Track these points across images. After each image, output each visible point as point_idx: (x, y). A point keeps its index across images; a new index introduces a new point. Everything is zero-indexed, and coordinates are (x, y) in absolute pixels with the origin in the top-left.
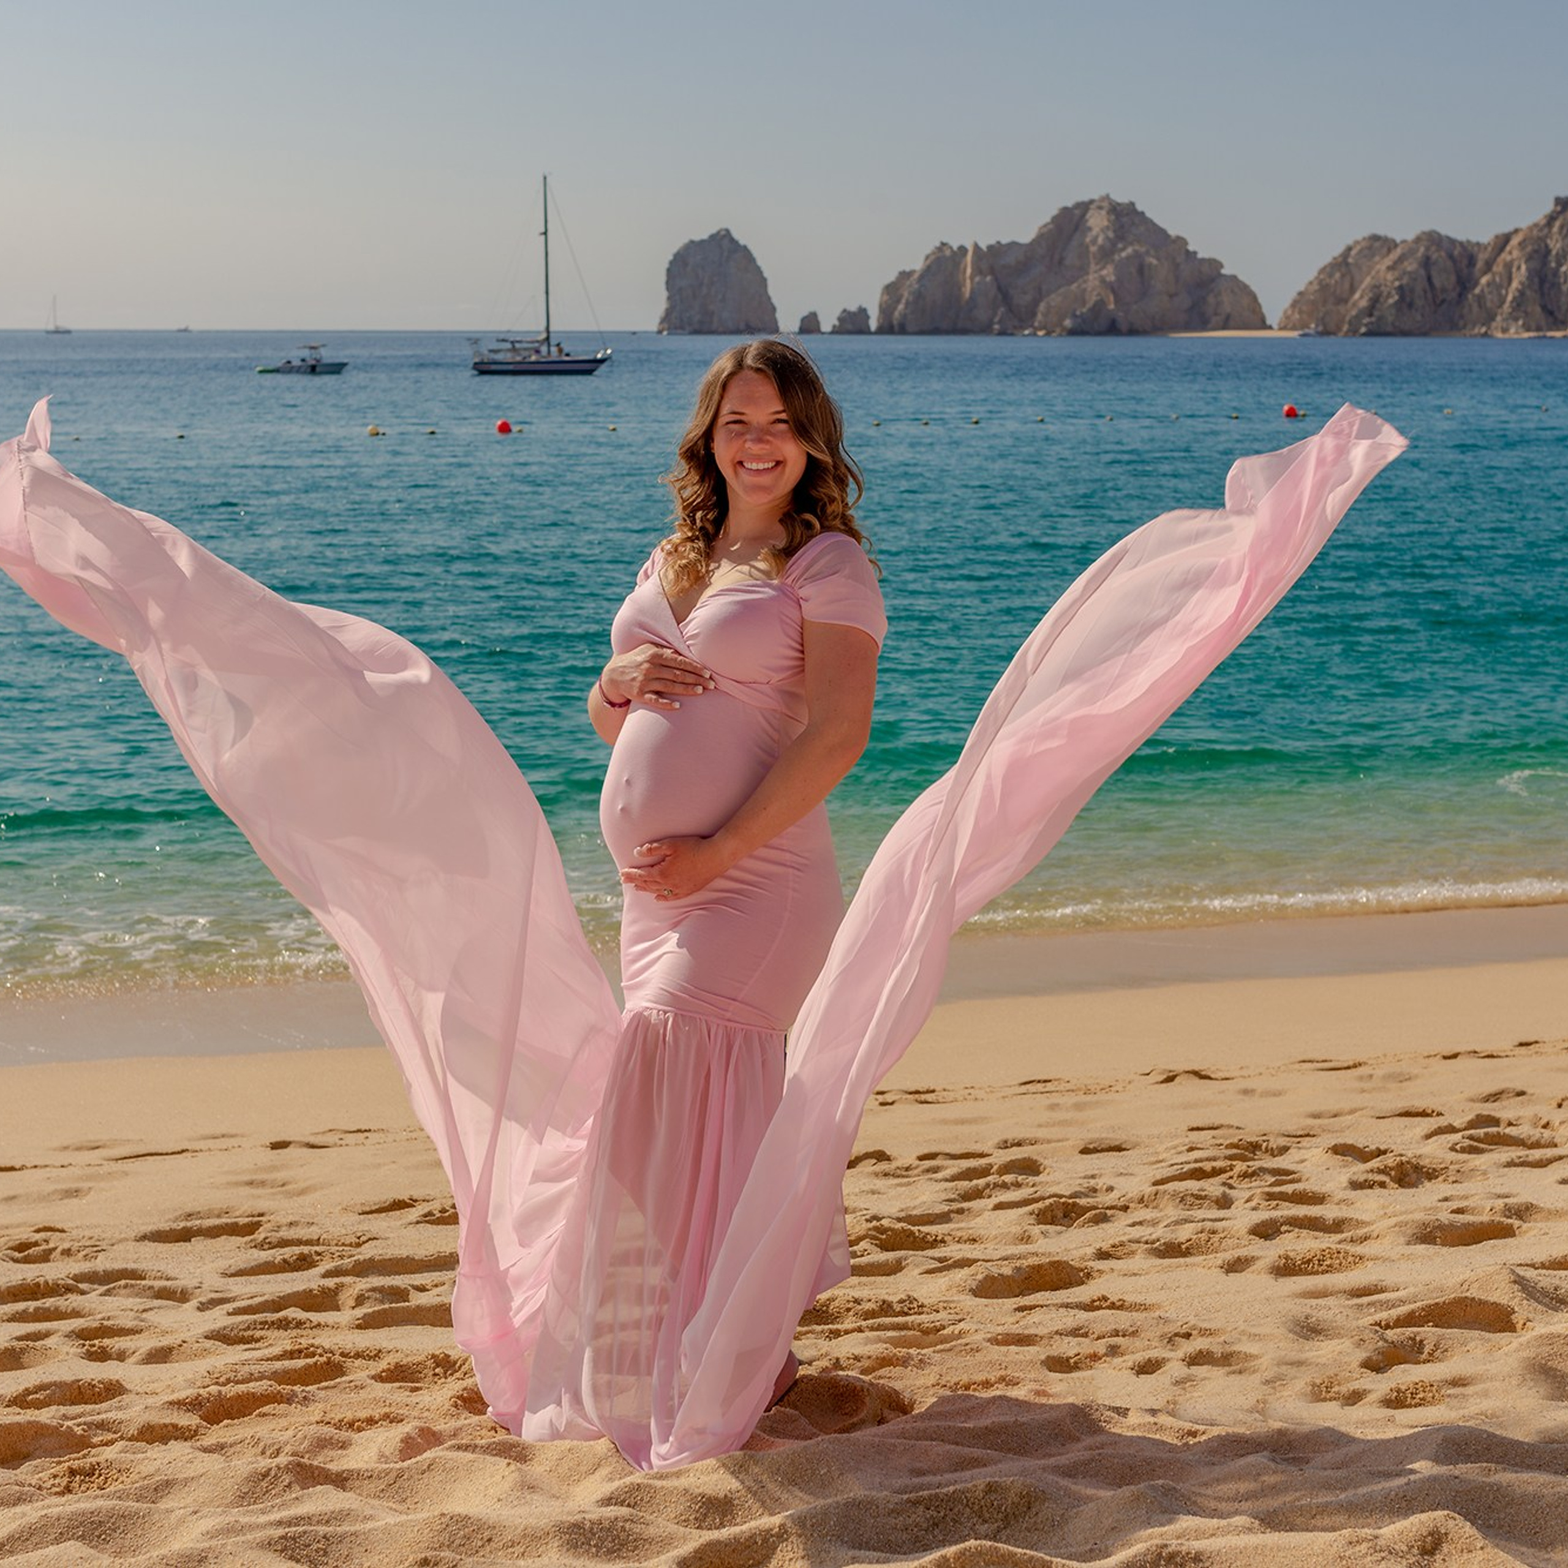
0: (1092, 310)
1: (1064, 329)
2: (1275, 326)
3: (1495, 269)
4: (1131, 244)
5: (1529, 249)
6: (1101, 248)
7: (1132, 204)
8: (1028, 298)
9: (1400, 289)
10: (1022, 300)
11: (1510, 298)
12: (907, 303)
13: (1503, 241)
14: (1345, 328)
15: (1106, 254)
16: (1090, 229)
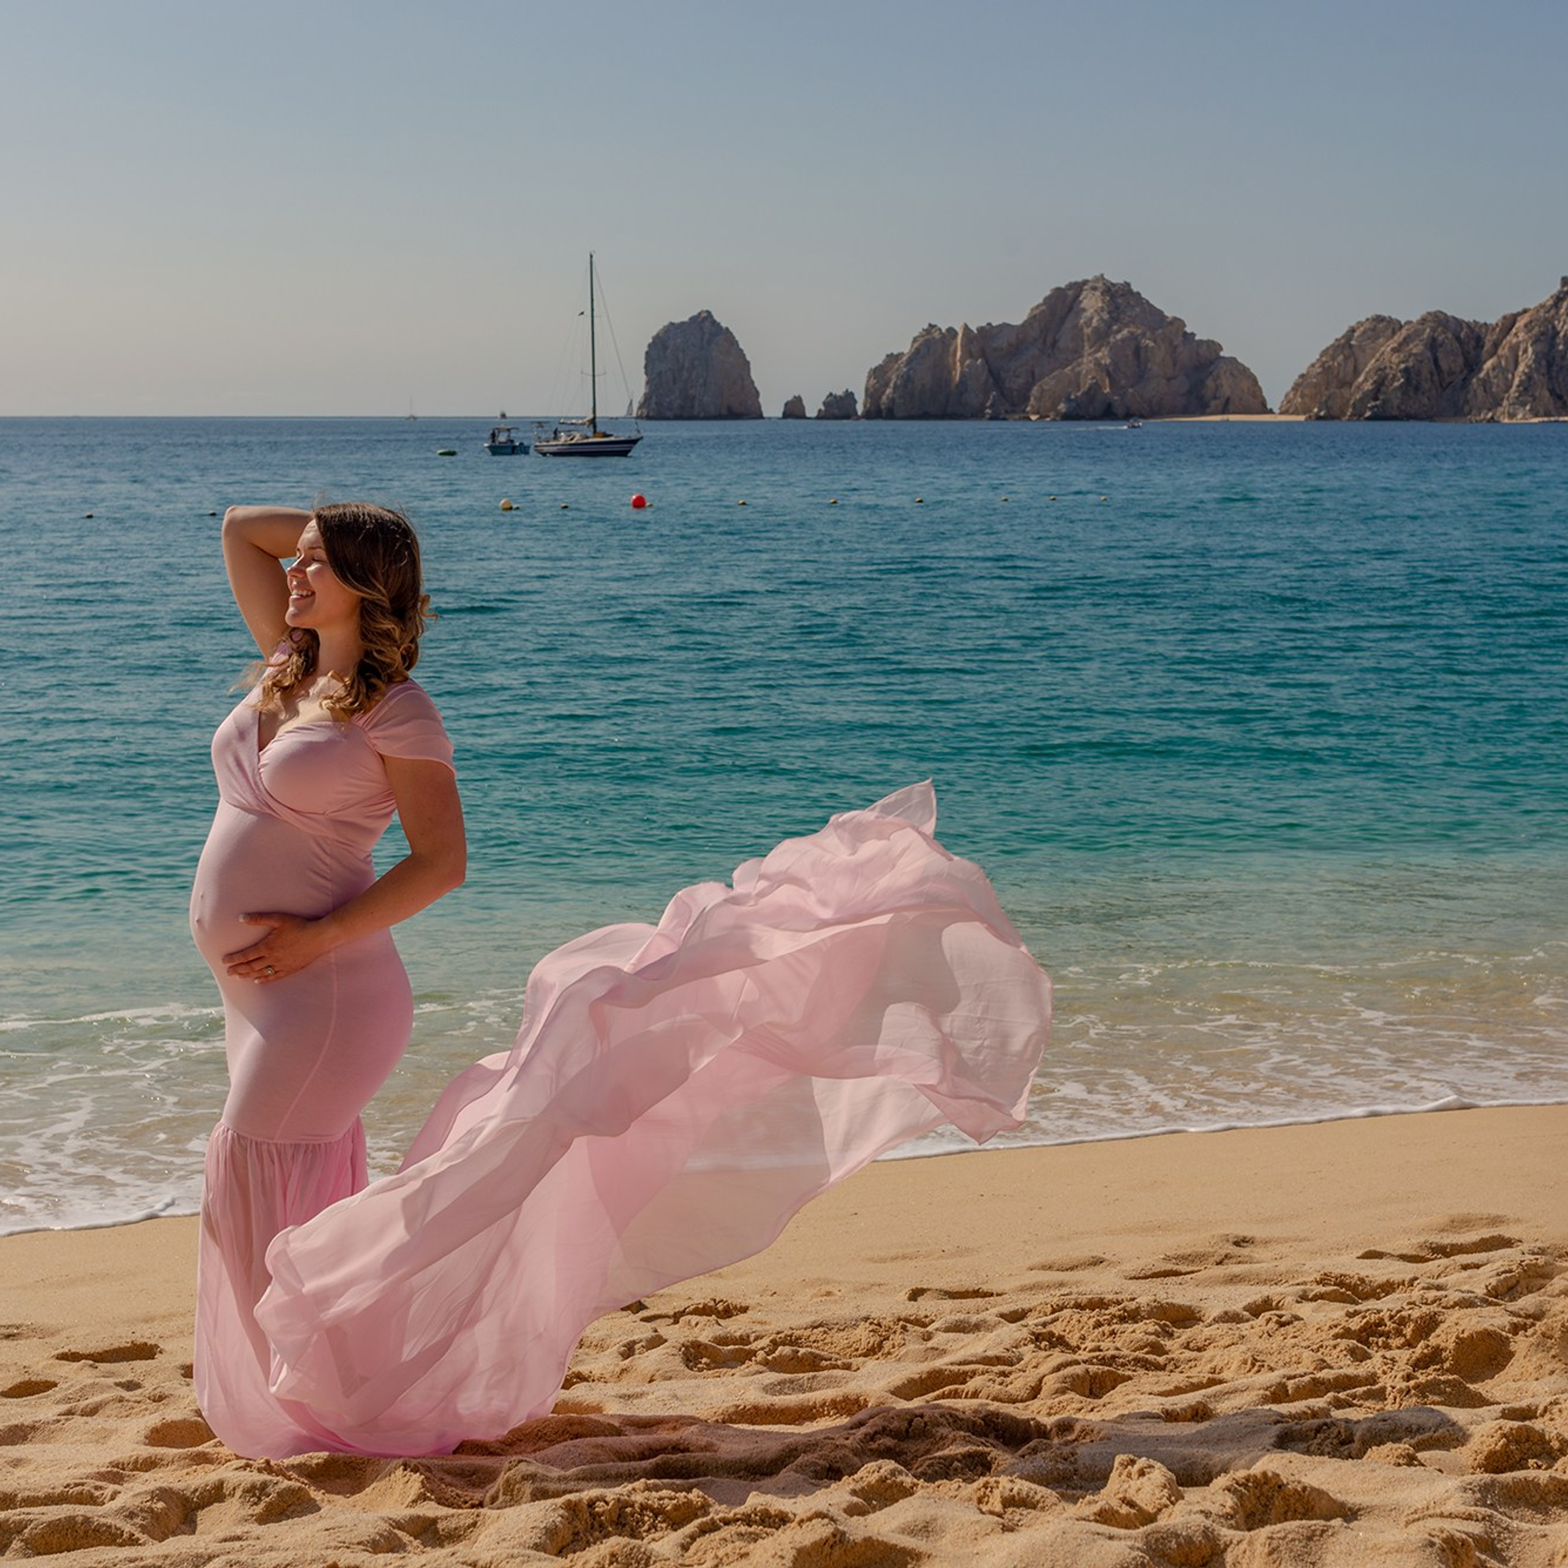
0: (1086, 394)
1: (1058, 413)
2: (1276, 410)
3: (1500, 352)
4: (1127, 325)
5: (1536, 330)
6: (1096, 330)
7: (1128, 284)
8: (1021, 381)
9: (1406, 370)
10: (1015, 383)
11: (1516, 381)
12: (896, 387)
13: (1510, 322)
14: (1350, 411)
15: (1101, 336)
16: (1084, 310)
